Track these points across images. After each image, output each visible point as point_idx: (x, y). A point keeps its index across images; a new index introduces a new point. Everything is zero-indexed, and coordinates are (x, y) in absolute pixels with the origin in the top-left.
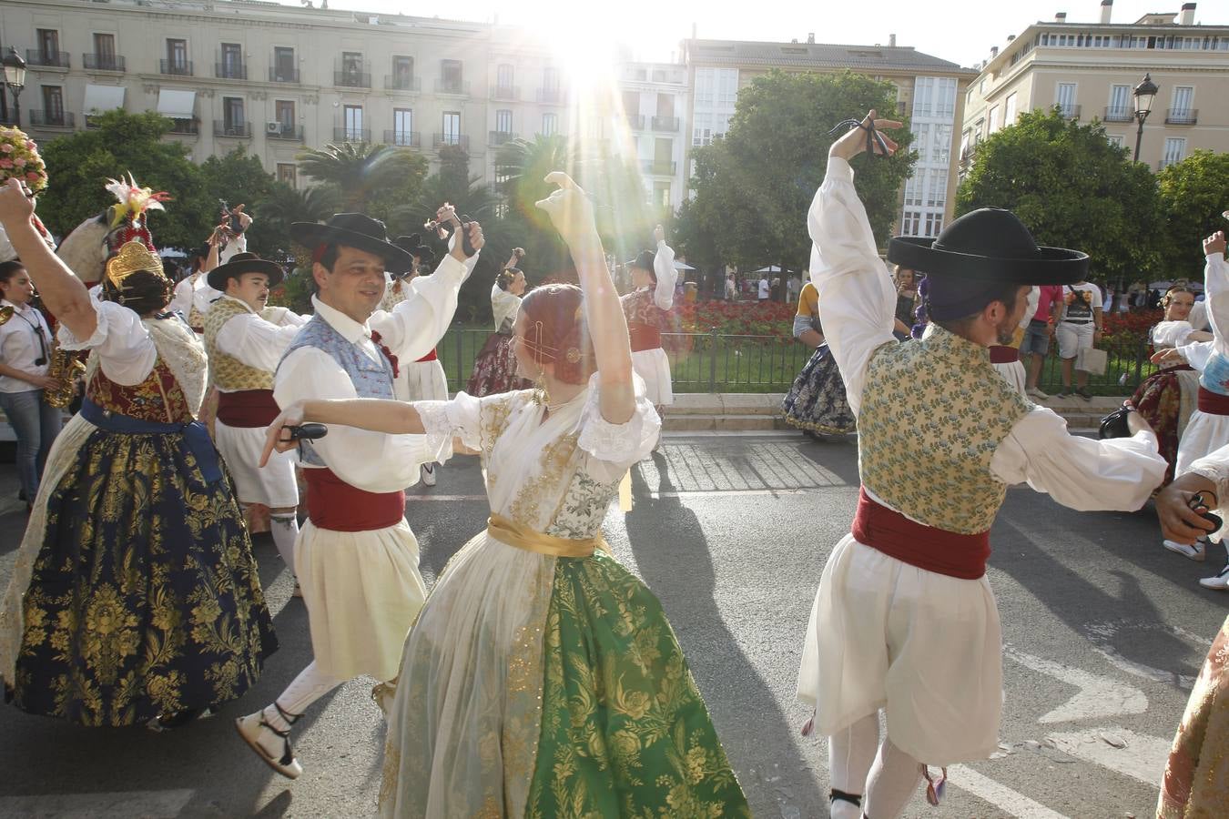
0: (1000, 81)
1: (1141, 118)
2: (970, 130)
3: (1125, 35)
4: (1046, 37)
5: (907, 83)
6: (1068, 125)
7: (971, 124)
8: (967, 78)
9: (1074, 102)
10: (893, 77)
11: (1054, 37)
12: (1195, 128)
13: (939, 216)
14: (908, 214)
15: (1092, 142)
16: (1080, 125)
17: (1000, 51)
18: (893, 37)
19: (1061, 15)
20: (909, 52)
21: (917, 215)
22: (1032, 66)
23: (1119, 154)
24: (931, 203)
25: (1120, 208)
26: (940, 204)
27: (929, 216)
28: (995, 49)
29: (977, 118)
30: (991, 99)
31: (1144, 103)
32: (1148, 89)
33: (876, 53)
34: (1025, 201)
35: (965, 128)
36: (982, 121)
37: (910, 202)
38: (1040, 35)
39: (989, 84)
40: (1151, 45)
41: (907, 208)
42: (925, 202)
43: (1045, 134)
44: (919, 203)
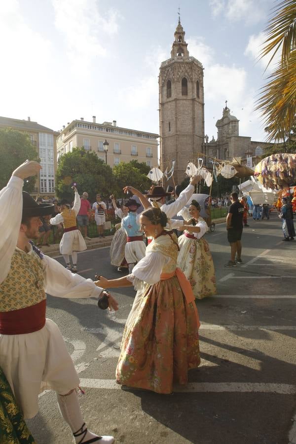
0: (67, 137)
1: (106, 152)
2: (59, 152)
3: (100, 127)
4: (79, 125)
5: (36, 134)
6: (86, 152)
7: (60, 150)
8: (56, 135)
9: (89, 145)
10: (30, 132)
11: (81, 125)
12: (121, 155)
13: (53, 180)
14: (42, 180)
15: (94, 158)
16: (90, 153)
17: (66, 127)
18: (29, 118)
19: (82, 119)
20: (35, 124)
21: (45, 180)
22: (76, 133)
23: (102, 162)
24: (49, 176)
25: (104, 178)
26: (52, 176)
27: (49, 180)
28: (64, 126)
29: (61, 148)
30: (65, 142)
31: (106, 148)
32: (106, 144)
33: (23, 123)
34: (77, 176)
35: (58, 151)
36: (63, 149)
37: (42, 176)
38: (76, 124)
39: (64, 137)
40: (107, 131)
41: (41, 178)
42: (47, 176)
43: (80, 155)
44: (45, 176)
